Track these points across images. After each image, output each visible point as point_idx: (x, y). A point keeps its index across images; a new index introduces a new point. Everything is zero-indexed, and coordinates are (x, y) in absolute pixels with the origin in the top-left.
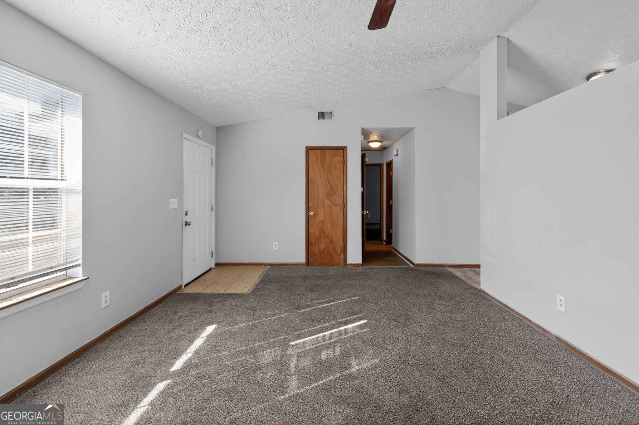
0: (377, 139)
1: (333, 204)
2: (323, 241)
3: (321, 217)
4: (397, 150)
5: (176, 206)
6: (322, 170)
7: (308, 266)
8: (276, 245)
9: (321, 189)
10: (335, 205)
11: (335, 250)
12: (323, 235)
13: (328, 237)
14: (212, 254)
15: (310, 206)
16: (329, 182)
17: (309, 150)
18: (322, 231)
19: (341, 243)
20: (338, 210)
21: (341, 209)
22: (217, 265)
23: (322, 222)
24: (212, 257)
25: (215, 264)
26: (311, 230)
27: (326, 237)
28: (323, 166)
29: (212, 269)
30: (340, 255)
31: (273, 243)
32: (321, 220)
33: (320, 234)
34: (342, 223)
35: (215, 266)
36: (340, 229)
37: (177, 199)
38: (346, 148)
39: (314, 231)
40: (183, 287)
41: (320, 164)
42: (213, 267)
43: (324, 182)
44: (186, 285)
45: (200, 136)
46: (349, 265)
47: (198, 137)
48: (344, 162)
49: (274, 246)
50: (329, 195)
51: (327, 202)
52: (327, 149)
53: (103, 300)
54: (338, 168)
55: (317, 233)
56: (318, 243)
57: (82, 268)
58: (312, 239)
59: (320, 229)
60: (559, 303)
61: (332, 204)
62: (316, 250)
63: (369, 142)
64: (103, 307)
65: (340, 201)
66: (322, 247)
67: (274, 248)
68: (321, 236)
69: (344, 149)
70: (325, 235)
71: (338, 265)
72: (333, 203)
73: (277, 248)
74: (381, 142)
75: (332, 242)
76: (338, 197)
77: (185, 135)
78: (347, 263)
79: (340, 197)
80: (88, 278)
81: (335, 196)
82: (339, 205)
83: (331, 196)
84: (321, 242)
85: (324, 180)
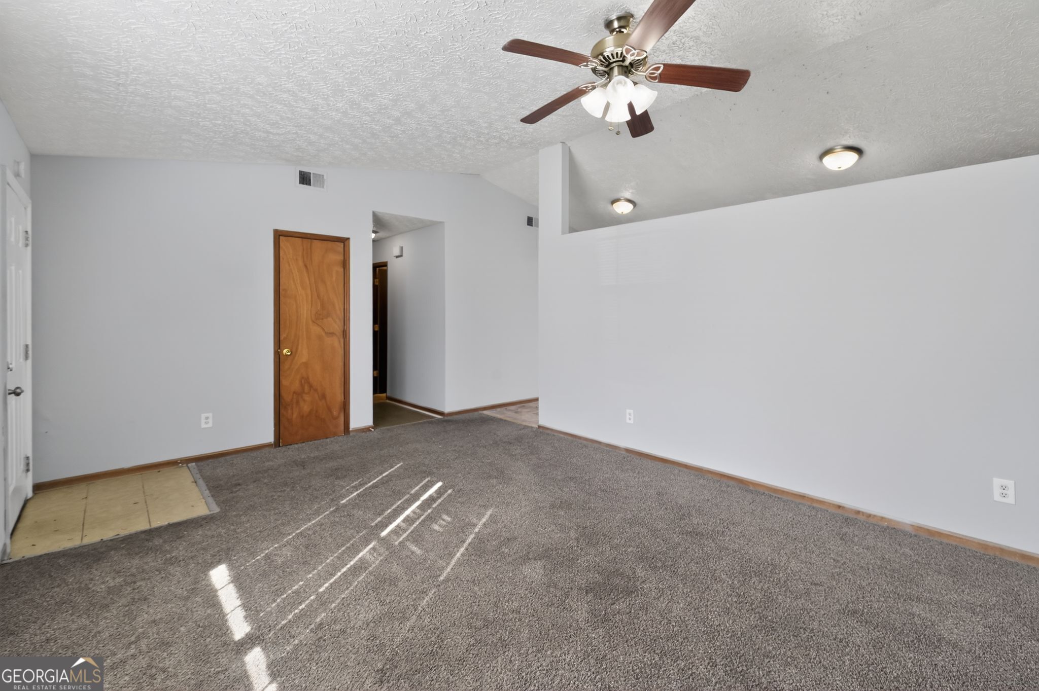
1: (326, 333)
2: (306, 397)
3: (304, 355)
4: (402, 248)
6: (305, 274)
7: (279, 446)
8: (207, 418)
9: (303, 308)
10: (329, 334)
11: (329, 409)
12: (306, 388)
13: (316, 390)
14: (28, 464)
15: (282, 338)
16: (318, 296)
17: (280, 236)
18: (305, 380)
19: (340, 398)
20: (337, 343)
21: (340, 341)
22: (38, 488)
23: (306, 365)
24: (28, 471)
25: (34, 485)
26: (285, 382)
27: (312, 390)
28: (306, 266)
29: (29, 500)
30: (337, 418)
31: (201, 417)
32: (303, 363)
33: (302, 386)
34: (341, 364)
35: (33, 491)
36: (338, 375)
38: (348, 241)
39: (291, 383)
41: (301, 263)
46: (352, 431)
48: (345, 264)
50: (320, 317)
51: (315, 330)
52: (317, 238)
54: (334, 273)
55: (296, 386)
56: (298, 402)
58: (287, 397)
59: (302, 378)
60: (628, 416)
61: (323, 334)
62: (295, 415)
65: (337, 327)
66: (306, 408)
68: (303, 389)
69: (345, 241)
70: (311, 386)
71: (335, 434)
72: (326, 331)
73: (210, 425)
75: (323, 397)
76: (335, 321)
78: (349, 429)
79: (337, 321)
81: (330, 319)
82: (335, 334)
83: (322, 319)
84: (304, 400)
85: (309, 292)
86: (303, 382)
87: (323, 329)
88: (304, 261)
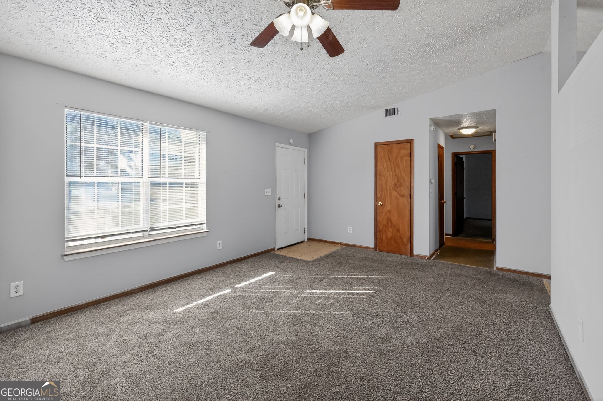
0: (472, 125)
2: (390, 229)
3: (388, 207)
5: (270, 194)
6: (389, 163)
7: (377, 251)
9: (388, 181)
10: (403, 196)
11: (401, 238)
12: (390, 224)
13: (394, 226)
14: (305, 231)
15: (378, 197)
16: (396, 175)
18: (389, 220)
19: (408, 234)
20: (404, 201)
21: (408, 201)
22: (309, 239)
23: (389, 211)
24: (305, 233)
25: (307, 238)
26: (379, 219)
27: (393, 226)
28: (390, 160)
29: (304, 242)
30: (407, 245)
31: (348, 227)
34: (408, 213)
35: (307, 240)
36: (407, 219)
37: (271, 189)
38: (413, 141)
39: (382, 220)
40: (276, 250)
41: (387, 158)
42: (306, 240)
43: (391, 174)
44: (279, 249)
45: (291, 143)
46: (415, 255)
47: (290, 144)
48: (411, 155)
49: (349, 229)
50: (397, 185)
51: (394, 193)
52: (395, 143)
53: (218, 245)
54: (404, 161)
55: (385, 222)
56: (385, 231)
57: (206, 225)
58: (380, 227)
59: (388, 218)
61: (398, 195)
62: (384, 237)
63: (460, 129)
64: (218, 249)
65: (406, 192)
66: (390, 235)
67: (349, 232)
68: (388, 224)
69: (411, 142)
70: (392, 224)
71: (405, 254)
72: (400, 194)
73: (351, 232)
74: (476, 127)
75: (398, 231)
76: (405, 189)
77: (277, 144)
78: (413, 253)
79: (407, 189)
80: (209, 231)
81: (402, 188)
82: (405, 197)
83: (398, 187)
84: (388, 230)
85: (391, 173)
86: (388, 221)
87: (399, 194)
88: (388, 157)
